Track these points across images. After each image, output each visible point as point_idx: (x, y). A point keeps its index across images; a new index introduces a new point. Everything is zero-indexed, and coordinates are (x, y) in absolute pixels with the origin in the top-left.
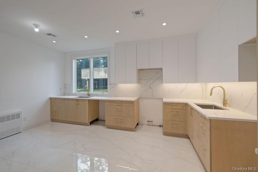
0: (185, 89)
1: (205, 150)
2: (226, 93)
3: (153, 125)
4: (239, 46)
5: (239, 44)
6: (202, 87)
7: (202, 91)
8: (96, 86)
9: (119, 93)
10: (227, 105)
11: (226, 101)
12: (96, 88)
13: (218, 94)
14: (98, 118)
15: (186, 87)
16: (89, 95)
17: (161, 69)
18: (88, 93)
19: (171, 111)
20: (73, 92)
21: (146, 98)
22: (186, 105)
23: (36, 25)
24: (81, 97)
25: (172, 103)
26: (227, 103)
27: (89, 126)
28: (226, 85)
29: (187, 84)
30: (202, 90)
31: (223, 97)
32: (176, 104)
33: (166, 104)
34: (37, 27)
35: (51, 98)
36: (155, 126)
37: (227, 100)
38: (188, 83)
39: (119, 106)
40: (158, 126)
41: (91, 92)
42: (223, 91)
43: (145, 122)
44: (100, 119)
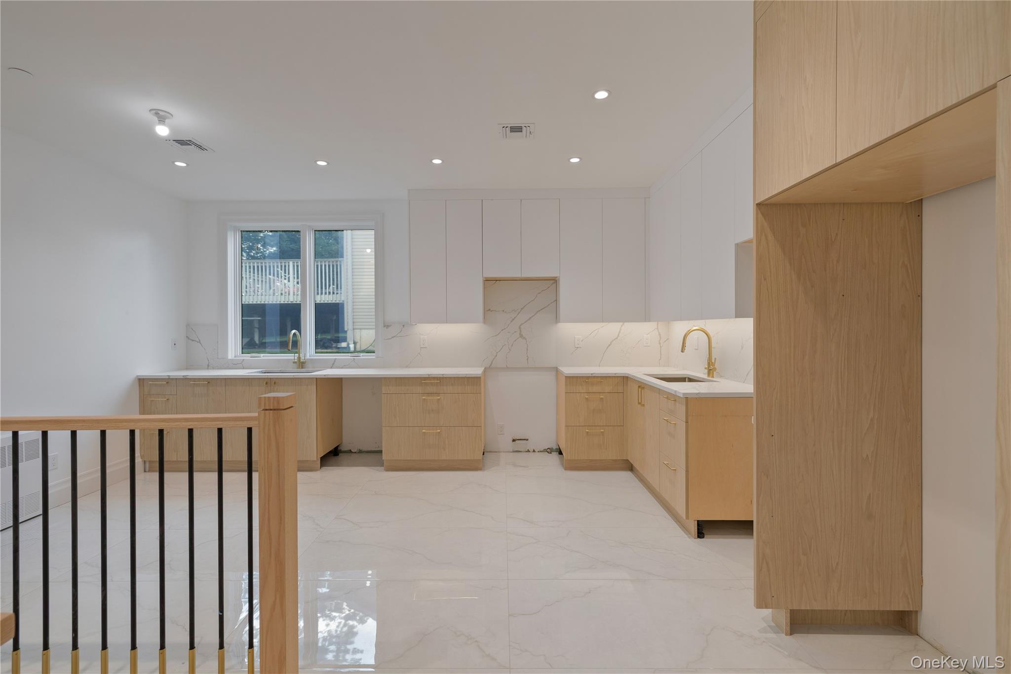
0: (617, 338)
1: (675, 470)
2: (713, 345)
3: (528, 451)
4: (738, 246)
5: (736, 242)
6: (660, 334)
7: (660, 343)
8: (253, 334)
9: (419, 353)
10: (714, 373)
11: (713, 364)
12: (256, 345)
13: (695, 349)
14: (338, 446)
15: (620, 332)
16: (301, 364)
17: (555, 281)
18: (299, 358)
19: (587, 399)
20: (230, 357)
21: (507, 369)
22: (625, 379)
23: (161, 113)
24: (268, 373)
25: (588, 377)
26: (715, 369)
27: (316, 470)
28: (715, 327)
29: (621, 323)
30: (659, 341)
31: (708, 356)
32: (599, 380)
33: (572, 380)
34: (162, 120)
35: (142, 381)
36: (534, 451)
37: (715, 363)
38: (626, 322)
39: (429, 394)
40: (545, 451)
41: (308, 355)
42: (708, 341)
43: (505, 442)
44: (344, 448)
